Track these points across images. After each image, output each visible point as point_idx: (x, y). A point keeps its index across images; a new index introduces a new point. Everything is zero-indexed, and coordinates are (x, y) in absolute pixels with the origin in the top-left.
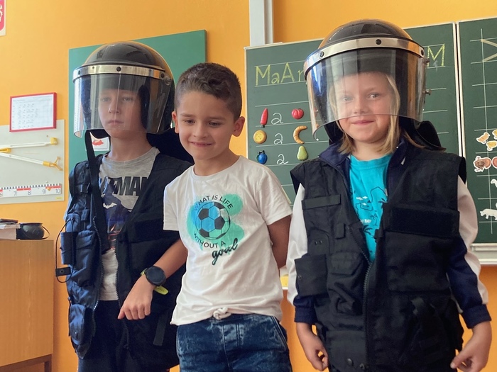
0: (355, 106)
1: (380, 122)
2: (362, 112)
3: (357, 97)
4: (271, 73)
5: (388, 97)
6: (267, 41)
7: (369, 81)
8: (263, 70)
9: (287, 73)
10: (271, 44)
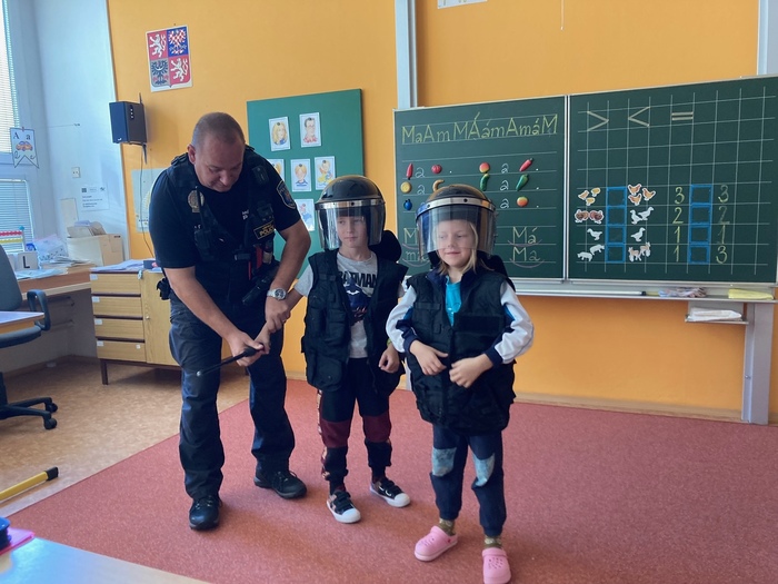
0: (448, 242)
1: (464, 254)
2: (453, 246)
3: (450, 236)
4: (416, 133)
5: (470, 238)
6: (412, 106)
7: (457, 226)
8: (409, 130)
9: (429, 134)
10: (416, 108)
